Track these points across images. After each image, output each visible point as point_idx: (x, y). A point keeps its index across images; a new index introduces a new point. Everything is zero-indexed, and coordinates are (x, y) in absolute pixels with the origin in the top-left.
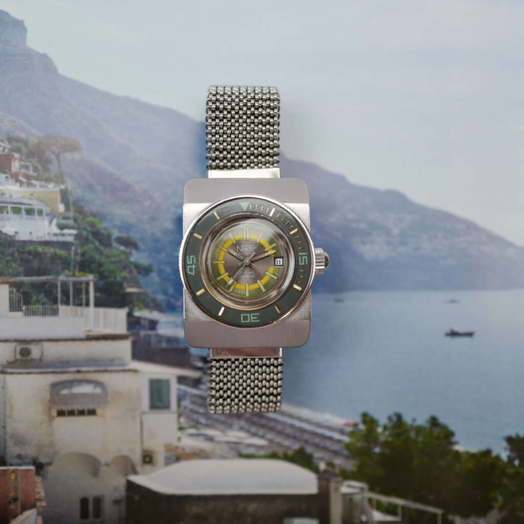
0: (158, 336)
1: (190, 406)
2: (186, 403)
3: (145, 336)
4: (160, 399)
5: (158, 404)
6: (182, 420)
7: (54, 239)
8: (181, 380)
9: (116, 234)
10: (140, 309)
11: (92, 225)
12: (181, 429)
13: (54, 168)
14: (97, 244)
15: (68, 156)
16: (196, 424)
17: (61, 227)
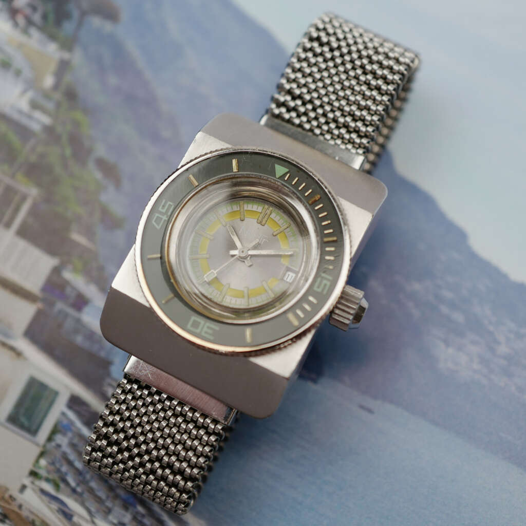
0: (78, 321)
1: (66, 448)
2: (62, 440)
3: (60, 312)
4: (30, 414)
5: (23, 420)
6: (43, 462)
7: (16, 116)
8: (75, 402)
9: (101, 151)
10: (75, 270)
11: (77, 124)
12: (34, 474)
13: (68, 27)
14: (68, 152)
15: (96, 22)
16: (59, 481)
17: (34, 105)
